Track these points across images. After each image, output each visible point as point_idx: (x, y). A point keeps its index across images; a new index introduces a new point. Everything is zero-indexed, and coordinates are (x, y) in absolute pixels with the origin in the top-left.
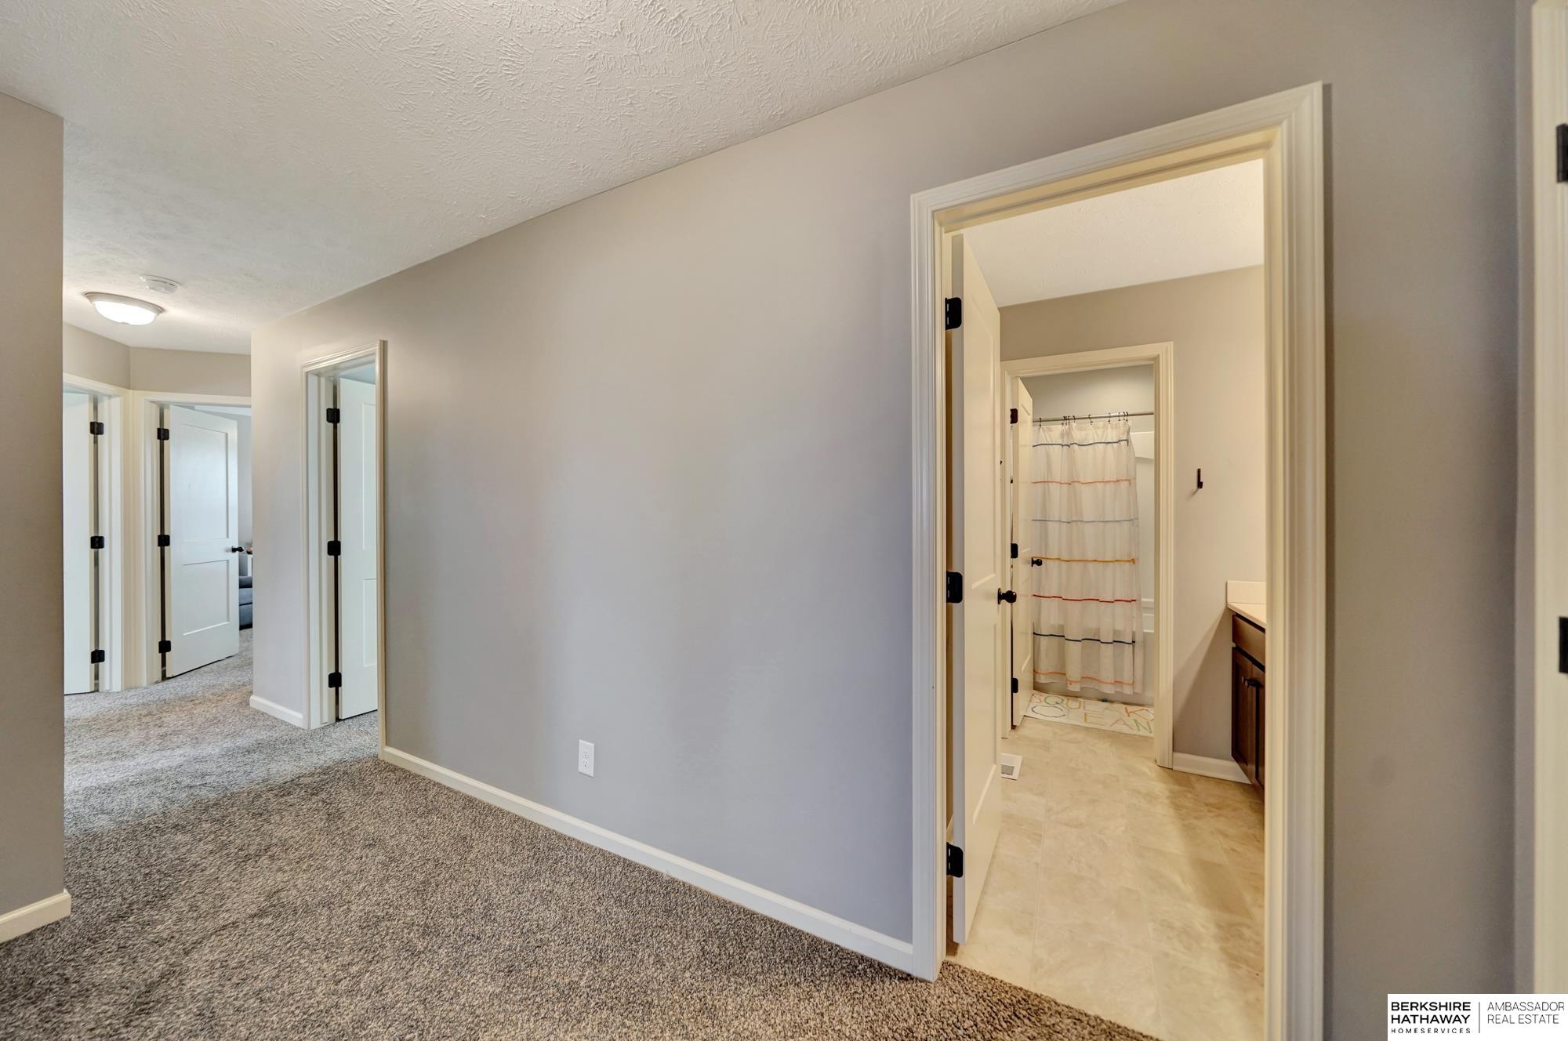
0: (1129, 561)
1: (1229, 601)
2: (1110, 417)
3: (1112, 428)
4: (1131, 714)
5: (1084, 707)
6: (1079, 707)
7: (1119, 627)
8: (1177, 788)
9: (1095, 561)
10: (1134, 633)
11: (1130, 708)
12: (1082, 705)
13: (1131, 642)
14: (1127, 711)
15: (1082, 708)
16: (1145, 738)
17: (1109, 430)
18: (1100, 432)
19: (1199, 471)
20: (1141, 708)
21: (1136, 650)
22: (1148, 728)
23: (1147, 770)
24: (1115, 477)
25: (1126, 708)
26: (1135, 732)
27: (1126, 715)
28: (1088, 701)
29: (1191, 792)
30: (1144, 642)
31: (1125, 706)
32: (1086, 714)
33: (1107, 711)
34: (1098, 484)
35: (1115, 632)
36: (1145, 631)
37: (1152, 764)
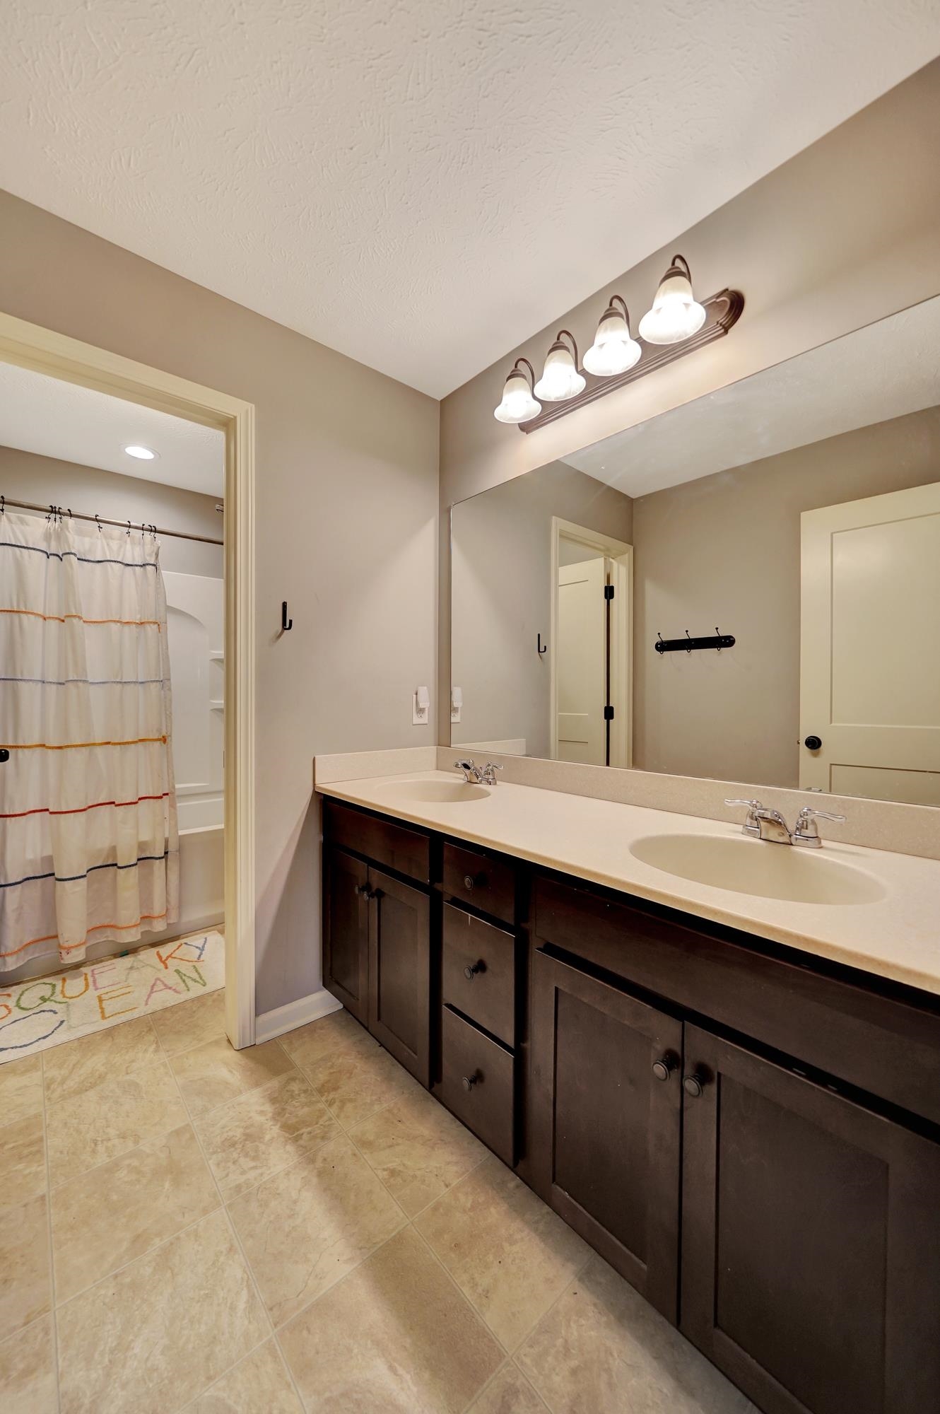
0: (158, 740)
1: (317, 782)
2: (130, 527)
3: (133, 543)
4: (170, 962)
5: (94, 982)
6: (87, 986)
7: (145, 836)
8: (275, 1083)
9: (108, 743)
10: (167, 841)
11: (165, 950)
12: (90, 980)
13: (163, 855)
14: (160, 957)
15: (91, 987)
16: (200, 1000)
17: (128, 547)
18: (115, 545)
19: (284, 605)
20: (177, 943)
21: (169, 863)
22: (198, 979)
23: (223, 1073)
24: (138, 616)
25: (158, 954)
26: (185, 996)
27: (161, 966)
28: (98, 968)
29: (293, 1079)
30: (180, 850)
31: (154, 950)
32: (100, 1000)
33: (135, 974)
34: (113, 625)
35: (142, 846)
36: (181, 833)
37: (230, 1055)
